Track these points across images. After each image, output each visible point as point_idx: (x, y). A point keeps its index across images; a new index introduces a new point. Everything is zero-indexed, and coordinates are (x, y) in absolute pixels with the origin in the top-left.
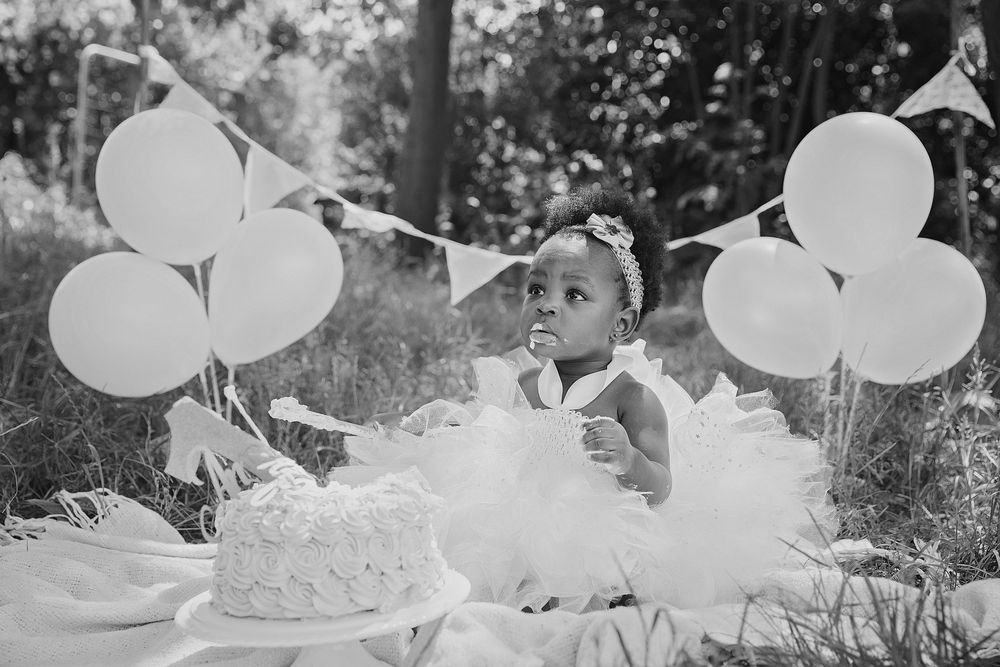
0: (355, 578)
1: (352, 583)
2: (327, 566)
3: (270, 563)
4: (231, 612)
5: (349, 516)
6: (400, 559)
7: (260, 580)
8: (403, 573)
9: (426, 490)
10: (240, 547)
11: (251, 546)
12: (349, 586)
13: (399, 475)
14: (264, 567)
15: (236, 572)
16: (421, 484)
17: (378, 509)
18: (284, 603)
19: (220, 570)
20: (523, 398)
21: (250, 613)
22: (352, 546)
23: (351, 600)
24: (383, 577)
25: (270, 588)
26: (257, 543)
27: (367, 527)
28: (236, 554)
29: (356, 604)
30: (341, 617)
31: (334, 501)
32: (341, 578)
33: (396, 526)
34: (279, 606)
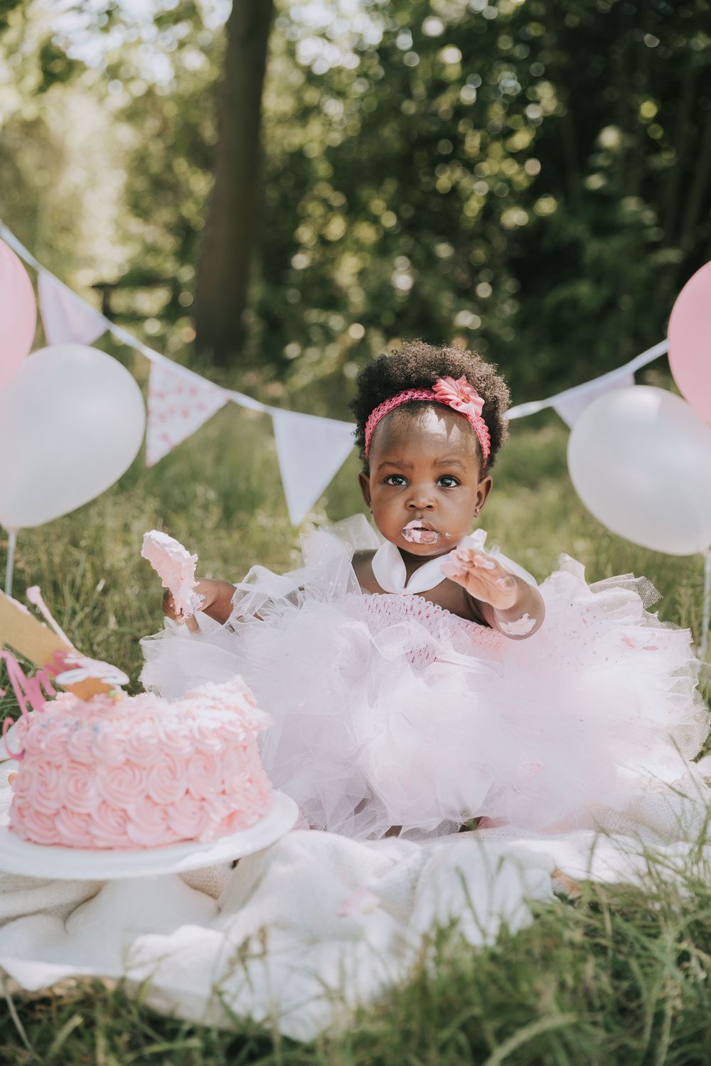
0: (173, 804)
1: (170, 810)
2: (143, 791)
3: (80, 786)
4: (34, 838)
5: (168, 736)
6: (223, 782)
7: (68, 804)
8: (225, 797)
9: (250, 703)
10: (46, 767)
11: (58, 767)
12: (166, 813)
13: (221, 686)
14: (71, 788)
15: (40, 794)
16: (245, 696)
17: (200, 730)
18: (95, 831)
19: (21, 791)
20: (356, 582)
21: (56, 840)
22: (170, 769)
23: (169, 828)
24: (204, 804)
25: (79, 815)
26: (65, 763)
27: (188, 749)
28: (40, 775)
29: (175, 833)
30: (158, 846)
31: (151, 719)
32: (155, 804)
33: (218, 746)
34: (88, 833)
